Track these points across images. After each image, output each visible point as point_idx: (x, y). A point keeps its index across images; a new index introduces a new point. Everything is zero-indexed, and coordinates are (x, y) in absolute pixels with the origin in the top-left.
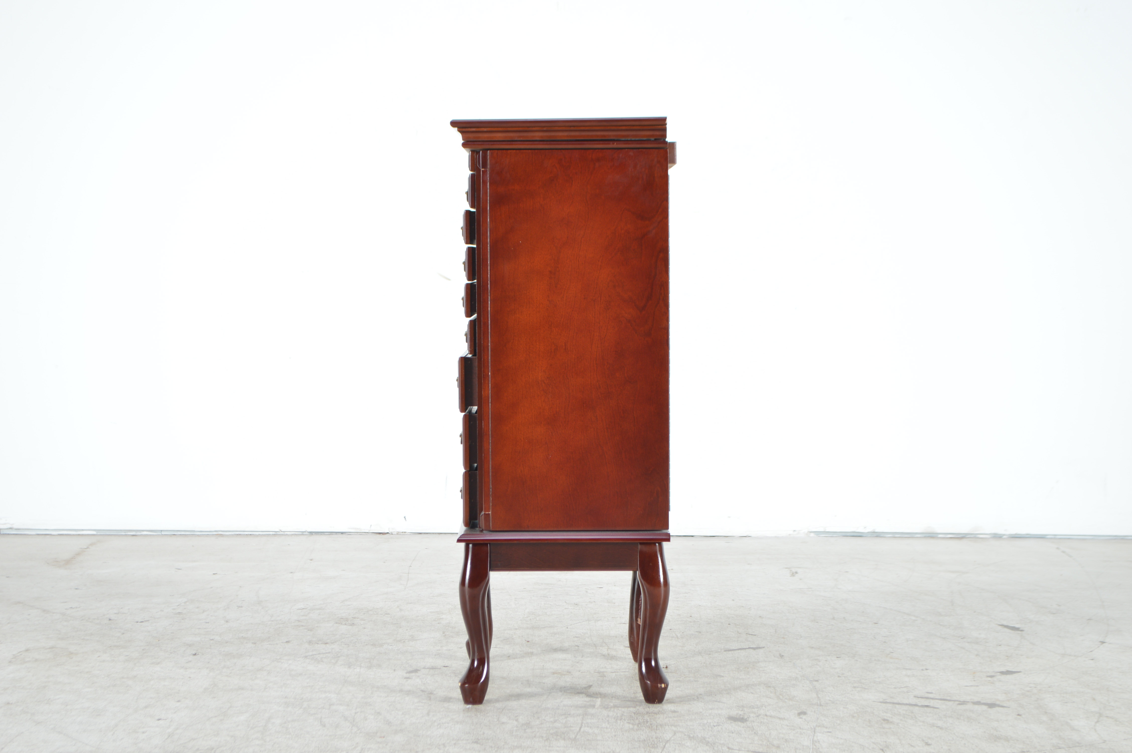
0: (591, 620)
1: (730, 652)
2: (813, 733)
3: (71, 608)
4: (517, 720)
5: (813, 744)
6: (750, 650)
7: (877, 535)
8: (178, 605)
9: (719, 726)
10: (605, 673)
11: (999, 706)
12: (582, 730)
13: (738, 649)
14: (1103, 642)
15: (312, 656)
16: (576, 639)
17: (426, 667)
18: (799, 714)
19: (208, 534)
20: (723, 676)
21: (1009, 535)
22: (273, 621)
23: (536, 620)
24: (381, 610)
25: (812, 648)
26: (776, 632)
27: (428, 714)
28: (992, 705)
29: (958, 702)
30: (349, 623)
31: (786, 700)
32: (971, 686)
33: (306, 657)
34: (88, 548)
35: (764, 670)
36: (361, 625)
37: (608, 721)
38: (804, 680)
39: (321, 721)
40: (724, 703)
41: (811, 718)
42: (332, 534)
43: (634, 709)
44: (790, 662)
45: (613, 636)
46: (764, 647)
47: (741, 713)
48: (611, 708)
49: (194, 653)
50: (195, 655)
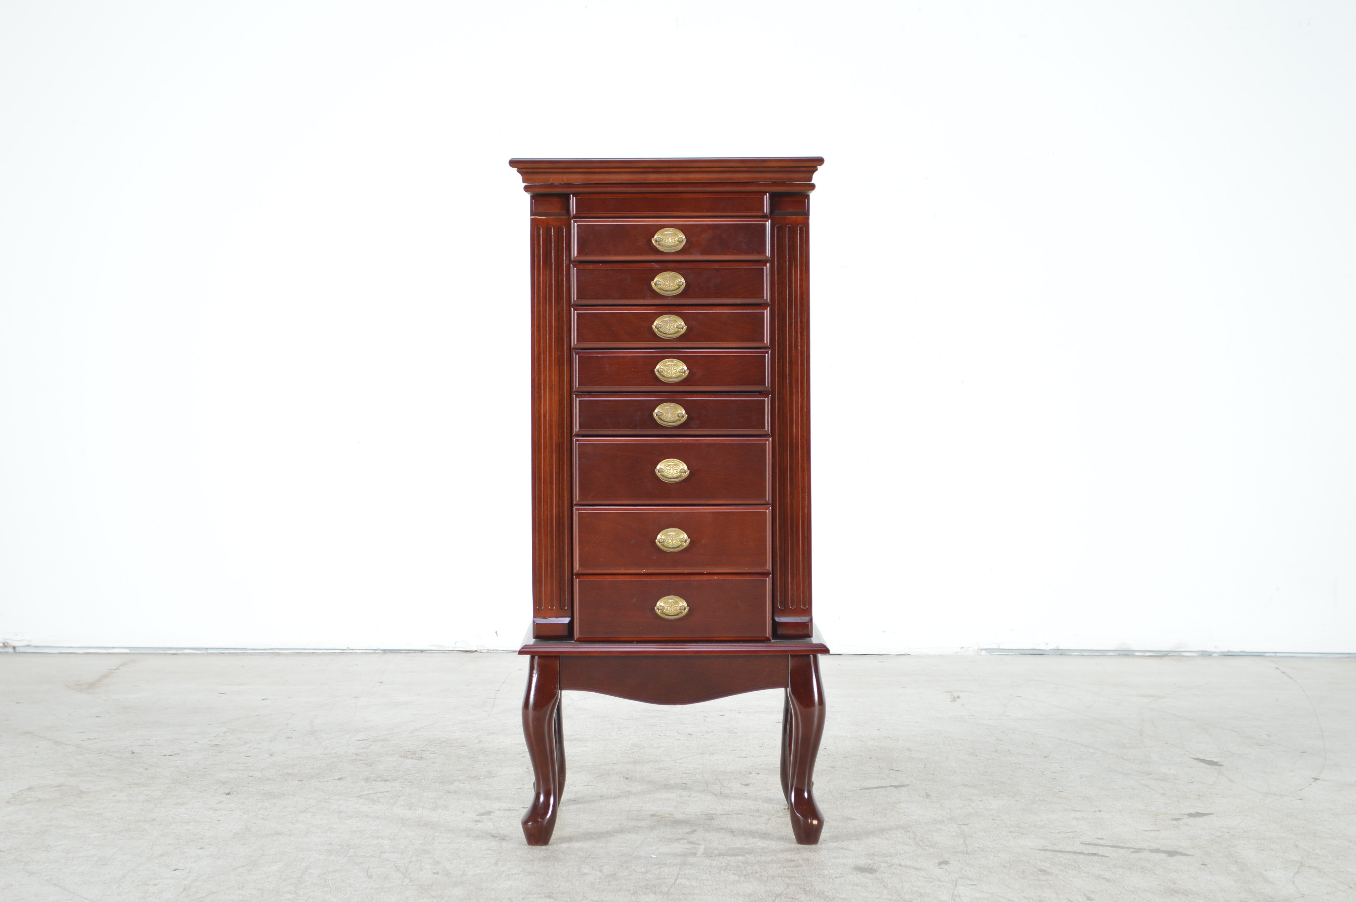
0: (705, 753)
1: (867, 791)
2: (954, 886)
3: (88, 739)
4: (601, 871)
5: (952, 899)
6: (892, 788)
7: (1061, 653)
8: (216, 736)
9: (842, 877)
10: (713, 816)
11: (1181, 854)
12: (677, 882)
13: (877, 788)
14: (1316, 779)
15: (368, 796)
16: (685, 775)
17: (502, 809)
18: (940, 864)
19: (262, 653)
20: (854, 819)
21: (1221, 652)
22: (326, 754)
23: (640, 753)
24: (457, 741)
25: (966, 785)
26: (925, 767)
27: (496, 864)
28: (1172, 854)
29: (1132, 850)
30: (416, 757)
31: (926, 848)
32: (1151, 830)
33: (360, 796)
34: (118, 668)
35: (905, 812)
36: (431, 759)
37: (710, 871)
38: (951, 823)
39: (367, 872)
40: (851, 850)
41: (954, 868)
42: (410, 652)
43: (743, 857)
44: (937, 802)
45: (730, 772)
46: (908, 785)
47: (870, 862)
48: (715, 856)
49: (227, 792)
50: (229, 794)
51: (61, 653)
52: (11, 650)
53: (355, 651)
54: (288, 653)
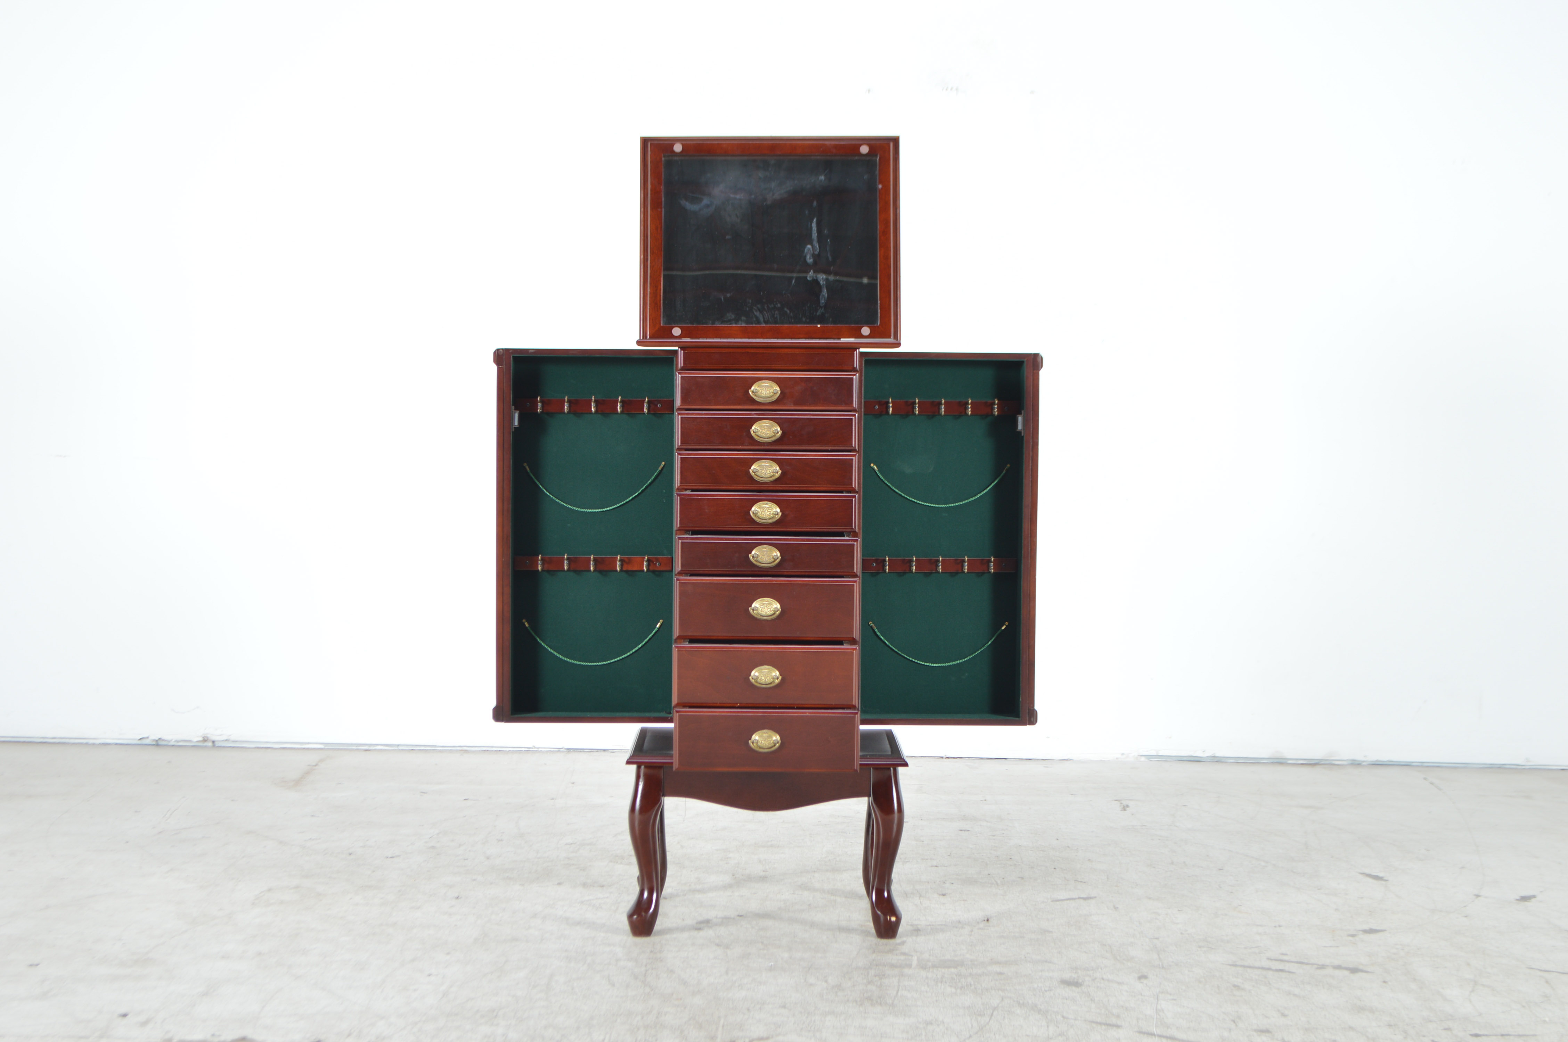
1: (1058, 903)
2: (1157, 1001)
3: (311, 839)
4: (826, 981)
5: (1156, 1013)
6: (1081, 900)
7: (1216, 760)
8: (430, 838)
9: (1051, 991)
10: (919, 926)
11: (1362, 971)
12: (899, 994)
13: (1067, 899)
14: (1477, 896)
17: (718, 917)
18: (1140, 978)
20: (1052, 932)
22: (539, 858)
23: (836, 861)
25: (1150, 898)
26: (1108, 878)
27: (727, 973)
28: (1354, 970)
29: (1316, 966)
31: (1124, 962)
32: (1330, 946)
33: (580, 902)
34: (317, 765)
35: (1097, 925)
37: (927, 983)
38: (1143, 937)
39: (609, 980)
40: (1055, 964)
41: (1153, 982)
44: (1126, 915)
46: (1095, 897)
47: (1074, 976)
49: (456, 895)
50: (457, 898)
51: (258, 748)
52: (210, 744)
53: (540, 749)
54: (476, 750)
